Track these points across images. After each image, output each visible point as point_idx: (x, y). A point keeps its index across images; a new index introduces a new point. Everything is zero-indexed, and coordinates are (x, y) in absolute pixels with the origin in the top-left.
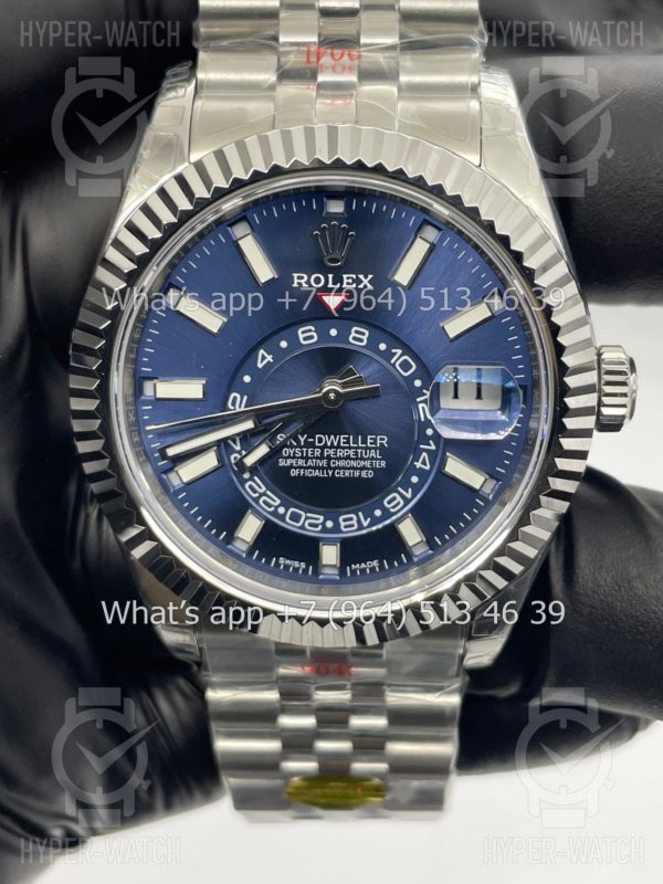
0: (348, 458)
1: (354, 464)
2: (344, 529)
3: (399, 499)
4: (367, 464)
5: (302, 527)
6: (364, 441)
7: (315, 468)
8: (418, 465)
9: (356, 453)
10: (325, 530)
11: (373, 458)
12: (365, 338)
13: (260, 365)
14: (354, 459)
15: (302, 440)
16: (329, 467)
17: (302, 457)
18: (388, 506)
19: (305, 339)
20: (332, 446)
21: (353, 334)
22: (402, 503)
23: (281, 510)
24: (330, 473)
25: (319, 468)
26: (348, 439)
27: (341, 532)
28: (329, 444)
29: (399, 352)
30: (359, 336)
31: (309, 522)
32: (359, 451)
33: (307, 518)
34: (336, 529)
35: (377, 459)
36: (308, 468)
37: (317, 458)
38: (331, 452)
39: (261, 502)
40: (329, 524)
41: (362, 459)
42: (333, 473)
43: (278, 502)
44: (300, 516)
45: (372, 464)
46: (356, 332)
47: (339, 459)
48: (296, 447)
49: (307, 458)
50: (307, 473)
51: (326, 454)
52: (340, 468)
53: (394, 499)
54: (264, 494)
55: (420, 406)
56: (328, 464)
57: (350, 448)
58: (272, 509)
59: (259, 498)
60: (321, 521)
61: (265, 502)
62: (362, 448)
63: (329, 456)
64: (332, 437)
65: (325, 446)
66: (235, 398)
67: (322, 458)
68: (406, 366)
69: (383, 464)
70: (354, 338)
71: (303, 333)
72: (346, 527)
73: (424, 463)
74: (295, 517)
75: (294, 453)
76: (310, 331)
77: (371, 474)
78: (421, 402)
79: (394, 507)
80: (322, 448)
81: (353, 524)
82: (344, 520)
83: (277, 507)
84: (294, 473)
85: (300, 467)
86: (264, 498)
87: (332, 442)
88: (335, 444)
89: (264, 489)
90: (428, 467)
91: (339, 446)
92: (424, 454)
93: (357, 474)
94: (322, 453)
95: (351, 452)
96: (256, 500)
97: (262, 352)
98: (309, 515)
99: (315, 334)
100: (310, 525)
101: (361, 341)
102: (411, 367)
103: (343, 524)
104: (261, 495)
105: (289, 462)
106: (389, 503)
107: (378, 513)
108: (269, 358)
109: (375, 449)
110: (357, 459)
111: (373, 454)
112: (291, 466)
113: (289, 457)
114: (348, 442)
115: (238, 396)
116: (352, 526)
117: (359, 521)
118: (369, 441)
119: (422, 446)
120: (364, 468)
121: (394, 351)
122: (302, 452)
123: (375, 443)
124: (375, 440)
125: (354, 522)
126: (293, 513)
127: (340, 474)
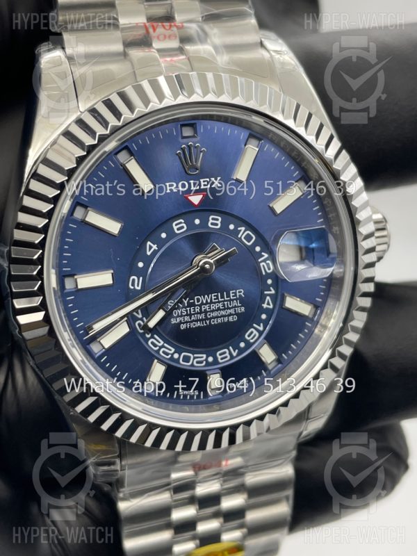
0: (219, 309)
1: (223, 313)
2: (220, 361)
3: (255, 332)
4: (232, 311)
5: (192, 365)
6: (228, 296)
7: (197, 321)
8: (265, 306)
9: (224, 305)
10: (208, 364)
11: (235, 307)
12: (219, 222)
13: (149, 253)
14: (223, 310)
15: (186, 302)
16: (207, 319)
17: (187, 315)
18: (248, 338)
19: (178, 229)
20: (207, 303)
21: (211, 221)
22: (257, 335)
23: (176, 356)
24: (208, 322)
25: (200, 320)
26: (217, 296)
27: (219, 363)
28: (204, 302)
29: (243, 229)
30: (215, 222)
31: (197, 360)
32: (226, 303)
33: (194, 358)
34: (216, 362)
35: (238, 307)
36: (192, 322)
37: (198, 313)
38: (207, 307)
39: (161, 352)
40: (211, 359)
41: (228, 308)
42: (210, 322)
43: (173, 350)
44: (190, 357)
45: (235, 311)
46: (213, 219)
47: (213, 311)
48: (182, 308)
49: (190, 315)
50: (192, 325)
51: (203, 309)
52: (214, 318)
53: (252, 332)
54: (163, 346)
55: (261, 264)
56: (206, 315)
57: (219, 302)
58: (170, 356)
59: (159, 350)
60: (204, 358)
61: (164, 352)
62: (227, 301)
63: (205, 310)
64: (206, 296)
65: (202, 304)
66: (134, 280)
67: (201, 313)
68: (248, 238)
69: (243, 309)
70: (212, 224)
71: (176, 225)
72: (222, 359)
73: (268, 304)
74: (186, 359)
75: (181, 312)
76: (181, 223)
77: (236, 318)
78: (262, 262)
79: (252, 339)
80: (200, 306)
81: (226, 356)
82: (220, 355)
83: (172, 354)
84: (183, 327)
85: (187, 322)
86: (163, 349)
87: (207, 300)
88: (209, 301)
89: (162, 342)
90: (271, 307)
91: (211, 302)
92: (268, 298)
93: (226, 319)
94: (201, 309)
95: (221, 305)
96: (158, 352)
97: (149, 243)
98: (196, 355)
99: (184, 225)
100: (197, 362)
101: (217, 225)
102: (252, 238)
103: (219, 357)
104: (161, 347)
105: (178, 320)
106: (249, 336)
107: (242, 345)
108: (155, 247)
109: (236, 299)
110: (224, 309)
111: (235, 303)
112: (181, 323)
113: (178, 316)
114: (217, 298)
115: (136, 278)
116: (226, 357)
117: (230, 354)
118: (231, 295)
119: (266, 292)
120: (230, 315)
121: (239, 229)
122: (187, 311)
123: (236, 295)
124: (235, 293)
125: (227, 354)
126: (184, 356)
127: (214, 322)
